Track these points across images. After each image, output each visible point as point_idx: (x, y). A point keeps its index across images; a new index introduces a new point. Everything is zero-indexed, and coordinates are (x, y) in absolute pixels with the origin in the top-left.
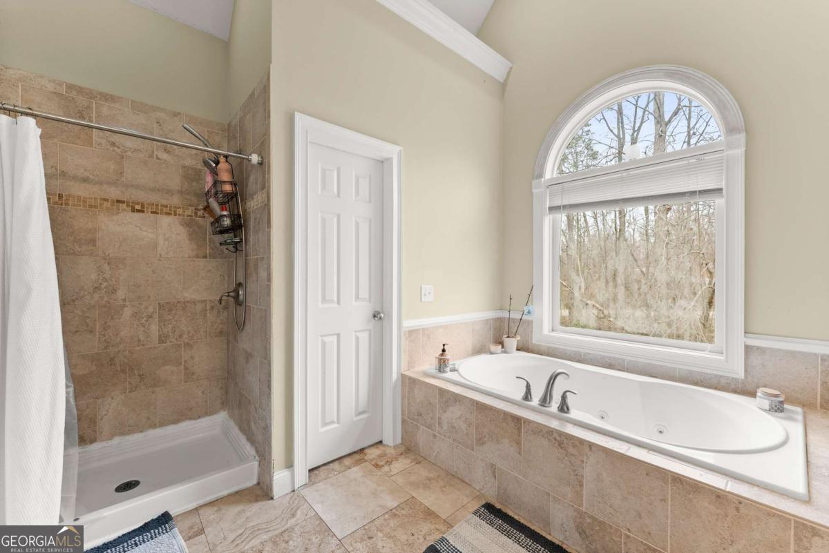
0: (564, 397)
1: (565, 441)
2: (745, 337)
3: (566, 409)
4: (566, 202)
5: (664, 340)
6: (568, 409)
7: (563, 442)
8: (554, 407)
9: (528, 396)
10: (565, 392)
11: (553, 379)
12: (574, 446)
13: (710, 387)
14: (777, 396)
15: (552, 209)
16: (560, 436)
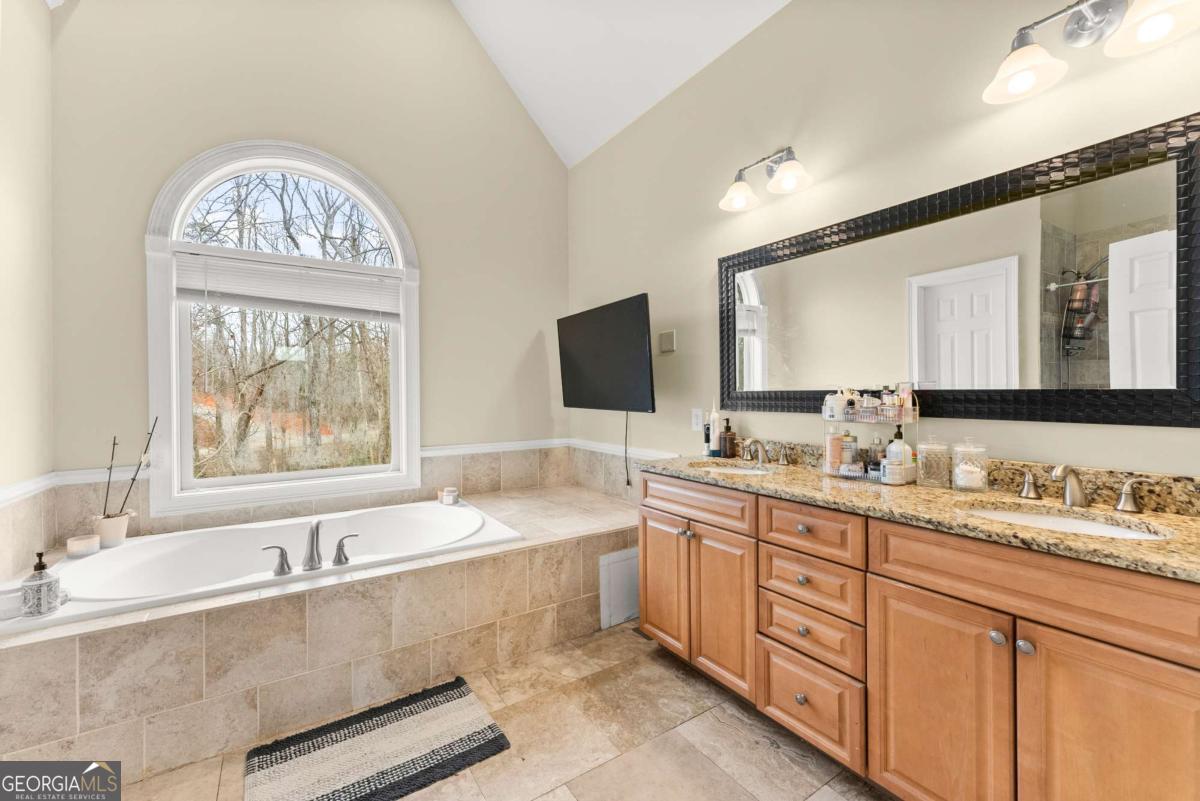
0: (340, 547)
1: (370, 587)
2: (422, 450)
3: (344, 560)
4: (211, 286)
5: (342, 470)
6: (347, 559)
7: (364, 592)
8: (327, 564)
9: (283, 567)
10: (341, 541)
11: (315, 533)
12: (380, 588)
13: (397, 503)
14: (454, 491)
15: (182, 291)
16: (364, 586)
